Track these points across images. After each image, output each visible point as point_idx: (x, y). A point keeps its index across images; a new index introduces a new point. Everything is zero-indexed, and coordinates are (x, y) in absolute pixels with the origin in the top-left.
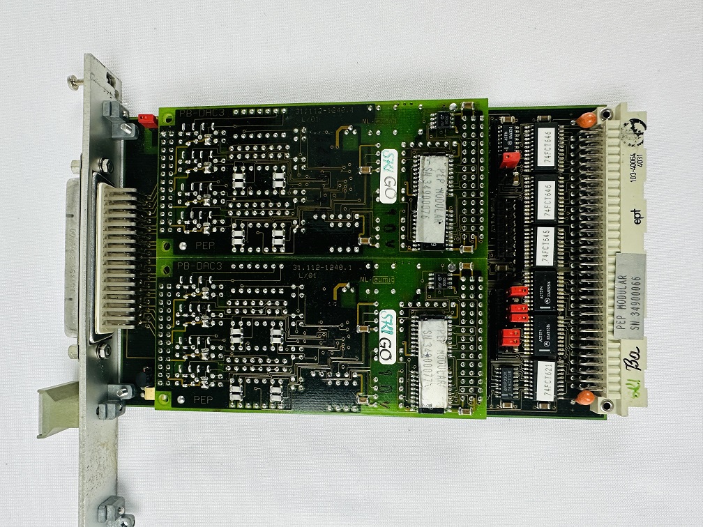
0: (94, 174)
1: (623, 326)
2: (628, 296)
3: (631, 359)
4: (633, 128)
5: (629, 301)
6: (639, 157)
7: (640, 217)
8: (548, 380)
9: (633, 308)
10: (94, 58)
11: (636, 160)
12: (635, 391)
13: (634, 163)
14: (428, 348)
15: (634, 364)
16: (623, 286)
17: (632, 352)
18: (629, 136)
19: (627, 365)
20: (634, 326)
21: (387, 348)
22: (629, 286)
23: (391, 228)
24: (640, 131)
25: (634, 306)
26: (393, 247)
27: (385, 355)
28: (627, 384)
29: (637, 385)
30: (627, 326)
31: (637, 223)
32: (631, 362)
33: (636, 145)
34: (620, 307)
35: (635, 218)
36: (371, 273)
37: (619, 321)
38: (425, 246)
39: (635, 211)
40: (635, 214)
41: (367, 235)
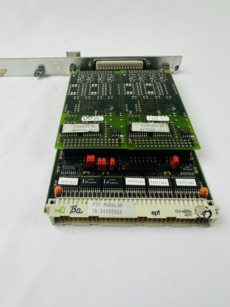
0: (145, 60)
1: (95, 205)
2: (111, 208)
3: (77, 209)
4: (206, 211)
5: (108, 208)
6: (190, 215)
7: (156, 214)
8: (69, 182)
9: (104, 210)
10: (181, 58)
11: (188, 213)
12: (59, 211)
13: (186, 211)
14: (88, 126)
15: (74, 210)
16: (117, 205)
17: (80, 209)
18: (201, 209)
19: (73, 207)
20: (94, 210)
21: (88, 118)
22: (117, 209)
23: (137, 119)
24: (205, 215)
25: (105, 211)
26: (129, 120)
27: (85, 118)
28: (63, 206)
29: (62, 211)
30: (95, 207)
31: (152, 213)
32: (75, 209)
33: (197, 213)
34: (105, 204)
35: (155, 212)
36: (118, 114)
37: (98, 203)
38: (130, 126)
39: (159, 212)
40: (157, 212)
41: (133, 113)
